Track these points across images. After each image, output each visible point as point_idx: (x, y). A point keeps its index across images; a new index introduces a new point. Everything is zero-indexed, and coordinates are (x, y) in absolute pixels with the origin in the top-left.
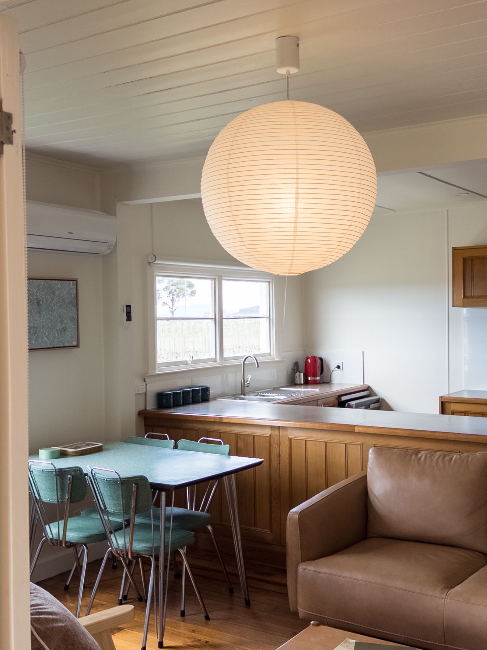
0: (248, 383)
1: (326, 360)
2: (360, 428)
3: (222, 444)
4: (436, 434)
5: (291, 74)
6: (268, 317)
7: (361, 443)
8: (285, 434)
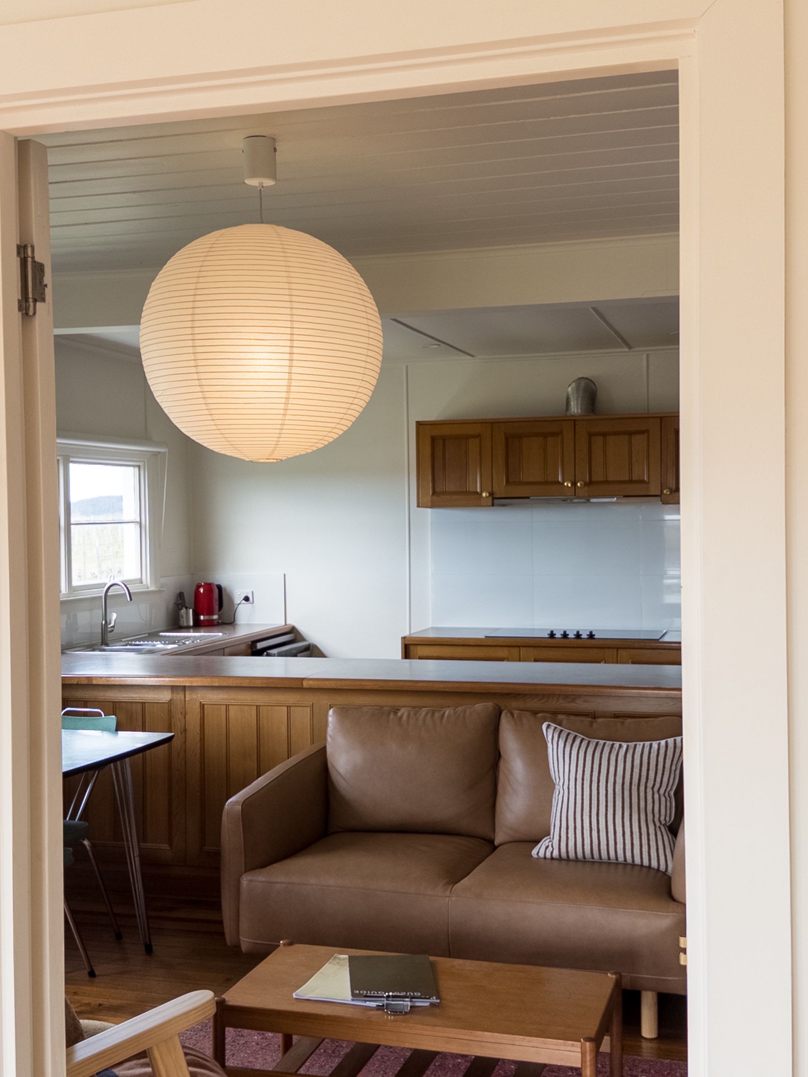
0: (112, 625)
1: (227, 588)
2: (311, 682)
3: (101, 716)
4: (419, 685)
5: (265, 187)
6: (137, 522)
7: (311, 703)
8: (194, 697)
